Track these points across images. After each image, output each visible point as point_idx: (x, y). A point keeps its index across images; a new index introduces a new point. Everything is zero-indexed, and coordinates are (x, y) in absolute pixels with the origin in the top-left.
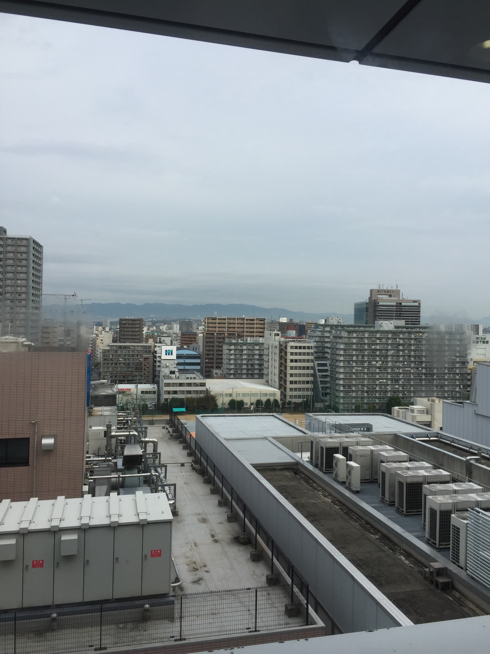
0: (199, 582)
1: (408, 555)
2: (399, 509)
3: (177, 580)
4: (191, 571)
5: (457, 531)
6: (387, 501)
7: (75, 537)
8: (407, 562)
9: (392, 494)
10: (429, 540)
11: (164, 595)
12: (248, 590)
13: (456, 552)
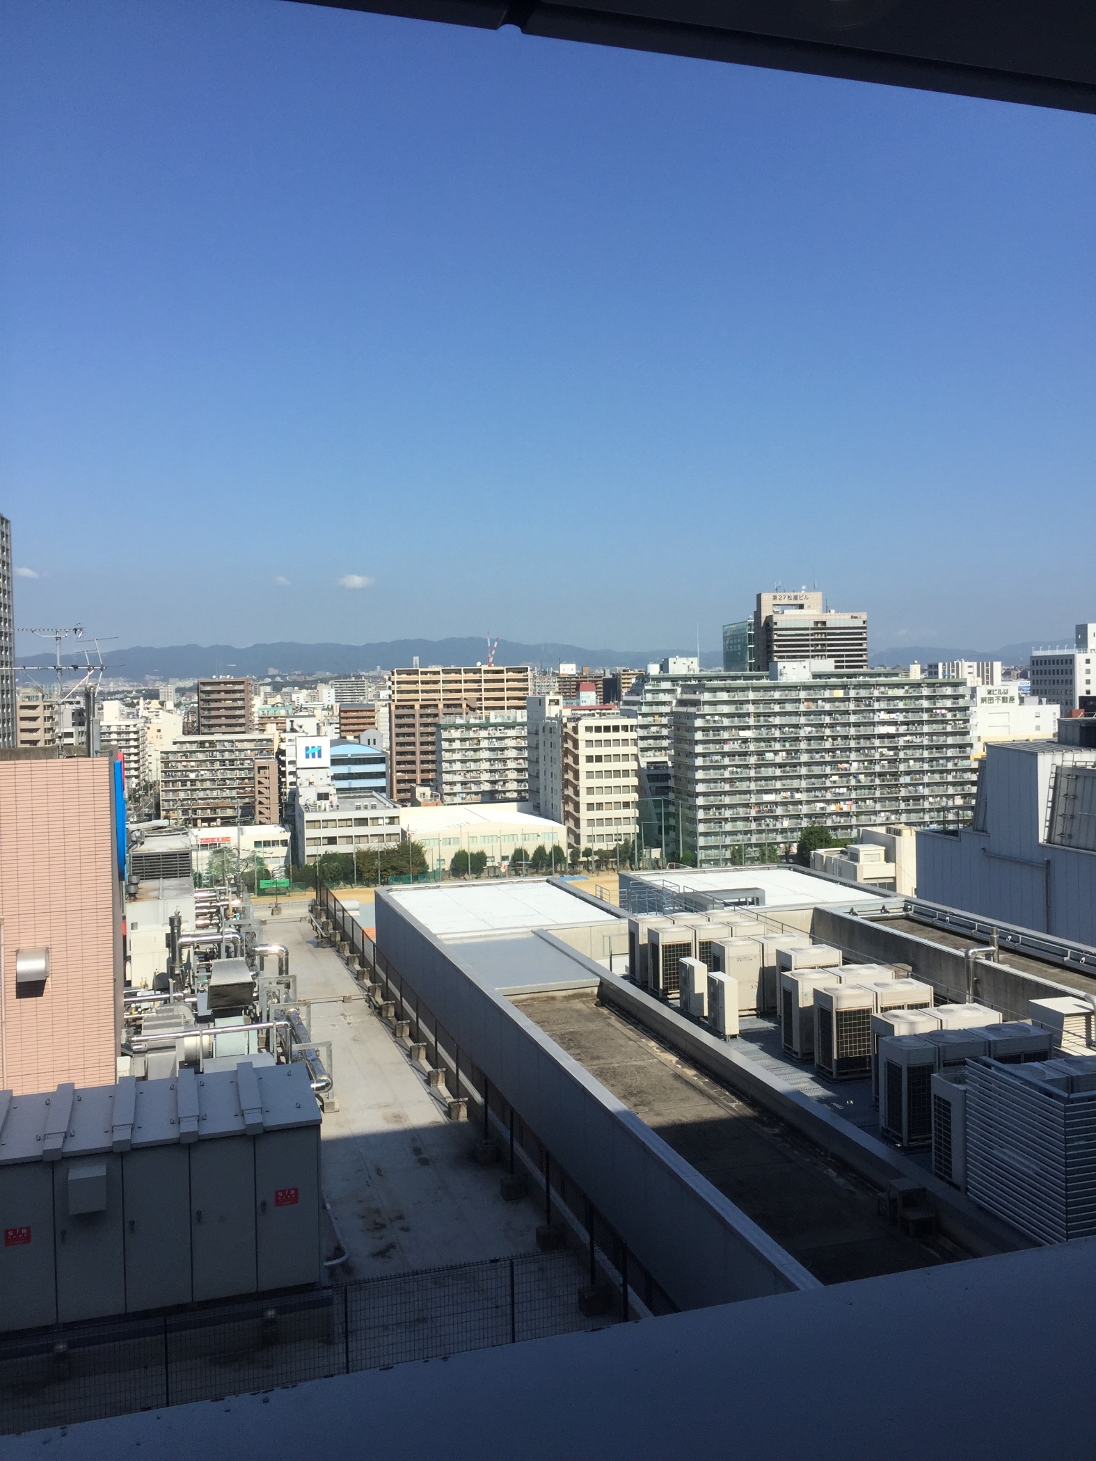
0: (387, 1254)
1: (843, 1167)
2: (822, 1068)
3: (339, 1252)
4: (368, 1230)
5: (945, 1109)
6: (797, 1053)
7: (97, 1170)
8: (841, 1181)
9: (807, 1037)
10: (888, 1132)
11: (309, 1287)
12: (493, 1264)
13: (945, 1153)
